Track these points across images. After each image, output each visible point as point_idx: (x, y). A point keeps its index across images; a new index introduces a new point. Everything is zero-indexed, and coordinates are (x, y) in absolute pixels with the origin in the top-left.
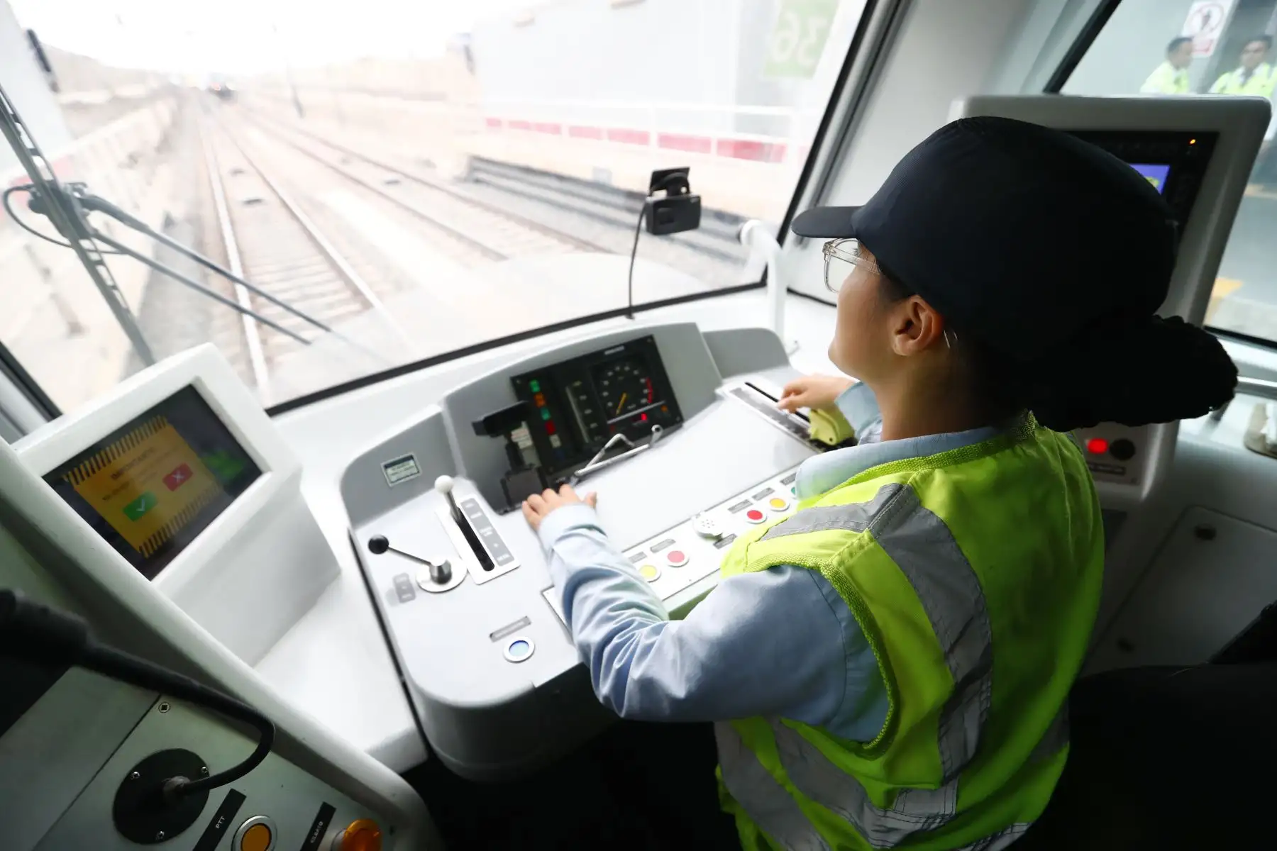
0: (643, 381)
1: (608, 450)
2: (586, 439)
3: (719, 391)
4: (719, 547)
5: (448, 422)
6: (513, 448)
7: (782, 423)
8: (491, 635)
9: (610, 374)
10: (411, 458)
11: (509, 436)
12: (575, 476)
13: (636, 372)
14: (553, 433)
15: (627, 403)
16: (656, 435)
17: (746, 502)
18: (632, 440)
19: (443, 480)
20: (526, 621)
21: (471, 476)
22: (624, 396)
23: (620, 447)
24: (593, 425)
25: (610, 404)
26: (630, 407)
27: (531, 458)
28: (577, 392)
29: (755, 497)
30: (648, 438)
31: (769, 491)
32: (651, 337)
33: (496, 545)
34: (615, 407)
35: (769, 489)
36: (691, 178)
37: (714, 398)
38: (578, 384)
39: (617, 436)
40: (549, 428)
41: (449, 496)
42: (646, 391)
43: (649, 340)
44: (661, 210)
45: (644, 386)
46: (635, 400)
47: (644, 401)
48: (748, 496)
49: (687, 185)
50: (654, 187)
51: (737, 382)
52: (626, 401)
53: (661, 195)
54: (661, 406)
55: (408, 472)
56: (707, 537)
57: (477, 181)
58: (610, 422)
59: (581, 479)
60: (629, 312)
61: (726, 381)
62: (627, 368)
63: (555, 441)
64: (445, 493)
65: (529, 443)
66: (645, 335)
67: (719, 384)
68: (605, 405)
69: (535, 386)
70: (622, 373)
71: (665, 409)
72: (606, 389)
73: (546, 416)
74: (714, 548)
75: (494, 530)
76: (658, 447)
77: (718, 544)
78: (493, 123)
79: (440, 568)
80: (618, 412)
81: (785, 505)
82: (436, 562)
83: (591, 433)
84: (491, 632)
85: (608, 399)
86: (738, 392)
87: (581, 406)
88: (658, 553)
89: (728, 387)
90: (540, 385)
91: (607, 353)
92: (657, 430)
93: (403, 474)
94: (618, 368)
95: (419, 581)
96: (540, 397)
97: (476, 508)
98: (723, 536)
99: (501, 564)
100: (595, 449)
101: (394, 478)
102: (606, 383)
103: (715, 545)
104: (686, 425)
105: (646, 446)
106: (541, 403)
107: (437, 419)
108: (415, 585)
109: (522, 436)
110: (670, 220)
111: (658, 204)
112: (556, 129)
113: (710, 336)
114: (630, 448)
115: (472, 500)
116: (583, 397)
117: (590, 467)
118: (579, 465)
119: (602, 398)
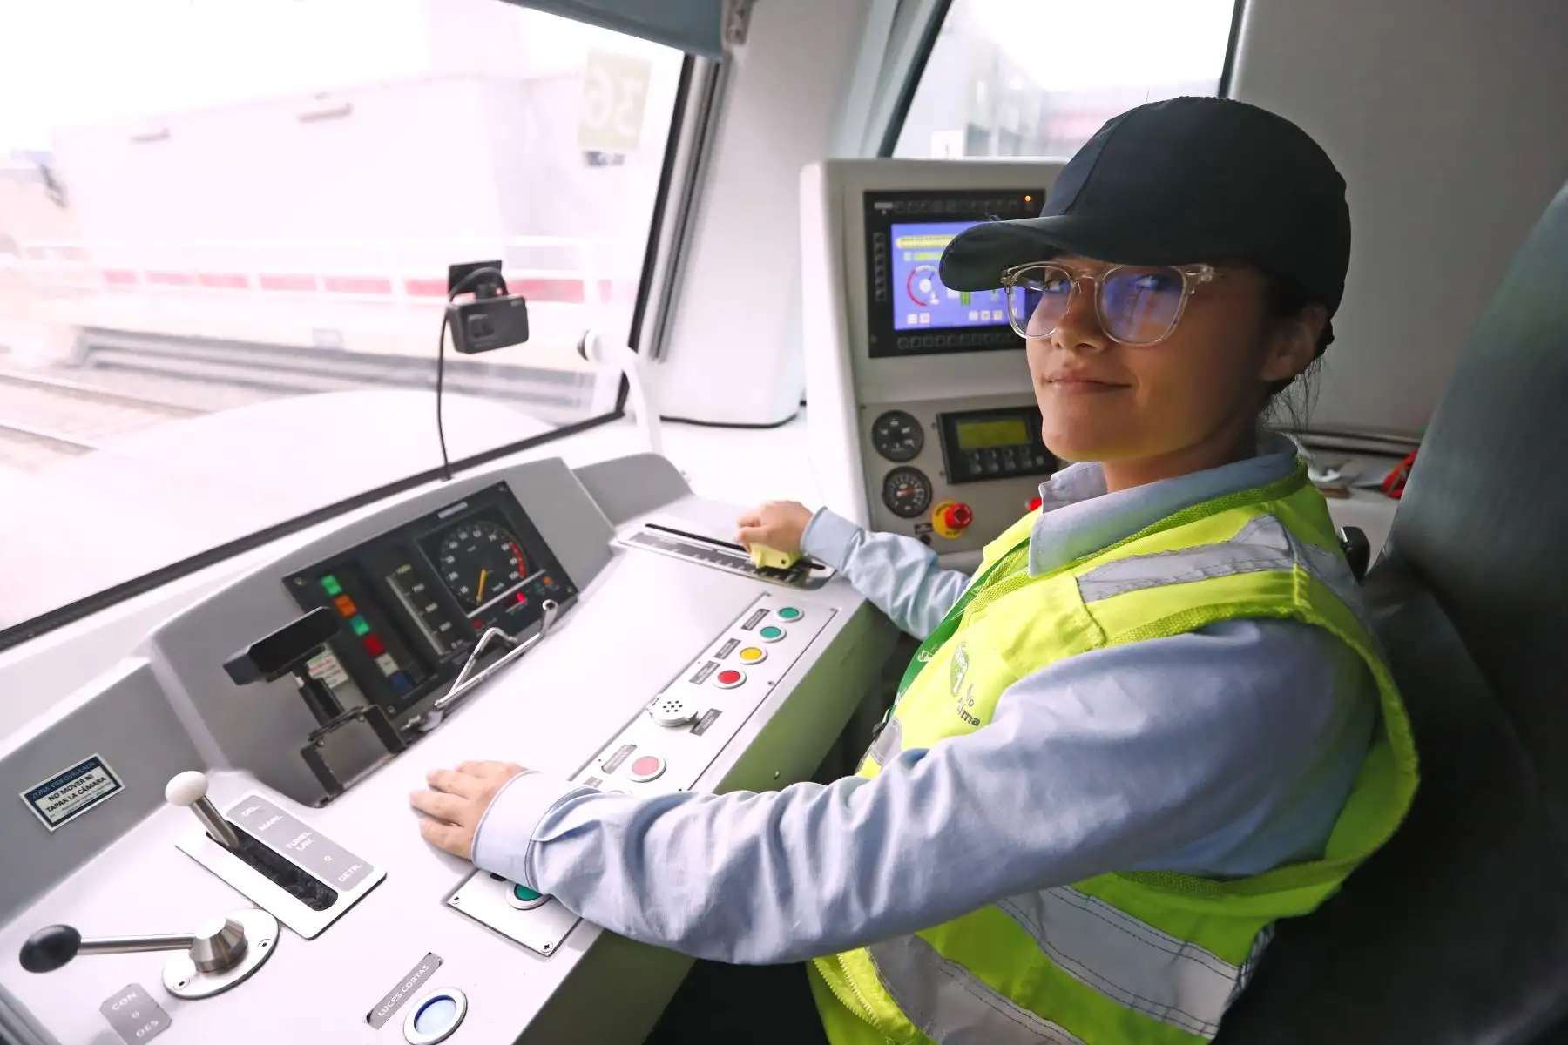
0: (505, 547)
1: (480, 656)
2: (439, 650)
3: (614, 543)
4: (700, 733)
5: (168, 677)
6: (316, 691)
7: (713, 560)
8: (368, 1018)
9: (454, 545)
10: (95, 763)
11: (303, 672)
12: (435, 709)
13: (493, 537)
14: (382, 653)
15: (491, 581)
16: (550, 615)
17: (710, 664)
18: (512, 633)
19: (182, 782)
20: (432, 962)
21: (237, 763)
22: (483, 574)
23: (497, 647)
24: (445, 627)
25: (464, 590)
26: (495, 589)
27: (351, 700)
28: (407, 583)
29: (718, 656)
30: (538, 622)
31: (734, 643)
32: (503, 484)
33: (328, 858)
34: (474, 592)
35: (732, 641)
36: (507, 274)
37: (610, 554)
38: (404, 569)
39: (490, 632)
40: (374, 646)
41: (203, 806)
42: (513, 561)
43: (502, 489)
44: (472, 318)
45: (510, 554)
46: (501, 576)
47: (514, 576)
48: (709, 656)
49: (502, 284)
50: (455, 289)
51: (637, 525)
52: (487, 579)
53: (467, 299)
54: (543, 576)
55: (92, 793)
56: (679, 724)
57: (102, 366)
58: (470, 615)
59: (447, 712)
60: (446, 471)
61: (618, 528)
62: (477, 534)
63: (388, 665)
64: (191, 806)
65: (342, 677)
66: (495, 482)
67: (612, 534)
68: (456, 591)
69: (331, 585)
70: (471, 540)
71: (547, 580)
72: (452, 568)
73: (362, 629)
74: (693, 735)
75: (315, 835)
76: (553, 633)
77: (697, 729)
78: (118, 278)
79: (218, 940)
80: (479, 598)
81: (780, 632)
82: (205, 930)
83: (444, 639)
84: (367, 1013)
85: (459, 583)
86: (640, 537)
87: (419, 601)
88: (614, 773)
89: (625, 534)
90: (340, 581)
91: (442, 515)
92: (550, 606)
93: (81, 800)
94: (463, 536)
95: (172, 984)
96: (344, 600)
97: (266, 811)
98: (700, 716)
99: (348, 886)
100: (457, 662)
101: (56, 815)
102: (451, 560)
103: (693, 731)
104: (582, 596)
105: (537, 636)
106: (348, 609)
107: (143, 677)
108: (161, 997)
109: (326, 666)
110: (487, 329)
111: (466, 310)
112: (239, 282)
113: (583, 473)
114: (514, 646)
115: (252, 800)
116: (419, 588)
117: (456, 690)
118: (439, 691)
119: (449, 583)
